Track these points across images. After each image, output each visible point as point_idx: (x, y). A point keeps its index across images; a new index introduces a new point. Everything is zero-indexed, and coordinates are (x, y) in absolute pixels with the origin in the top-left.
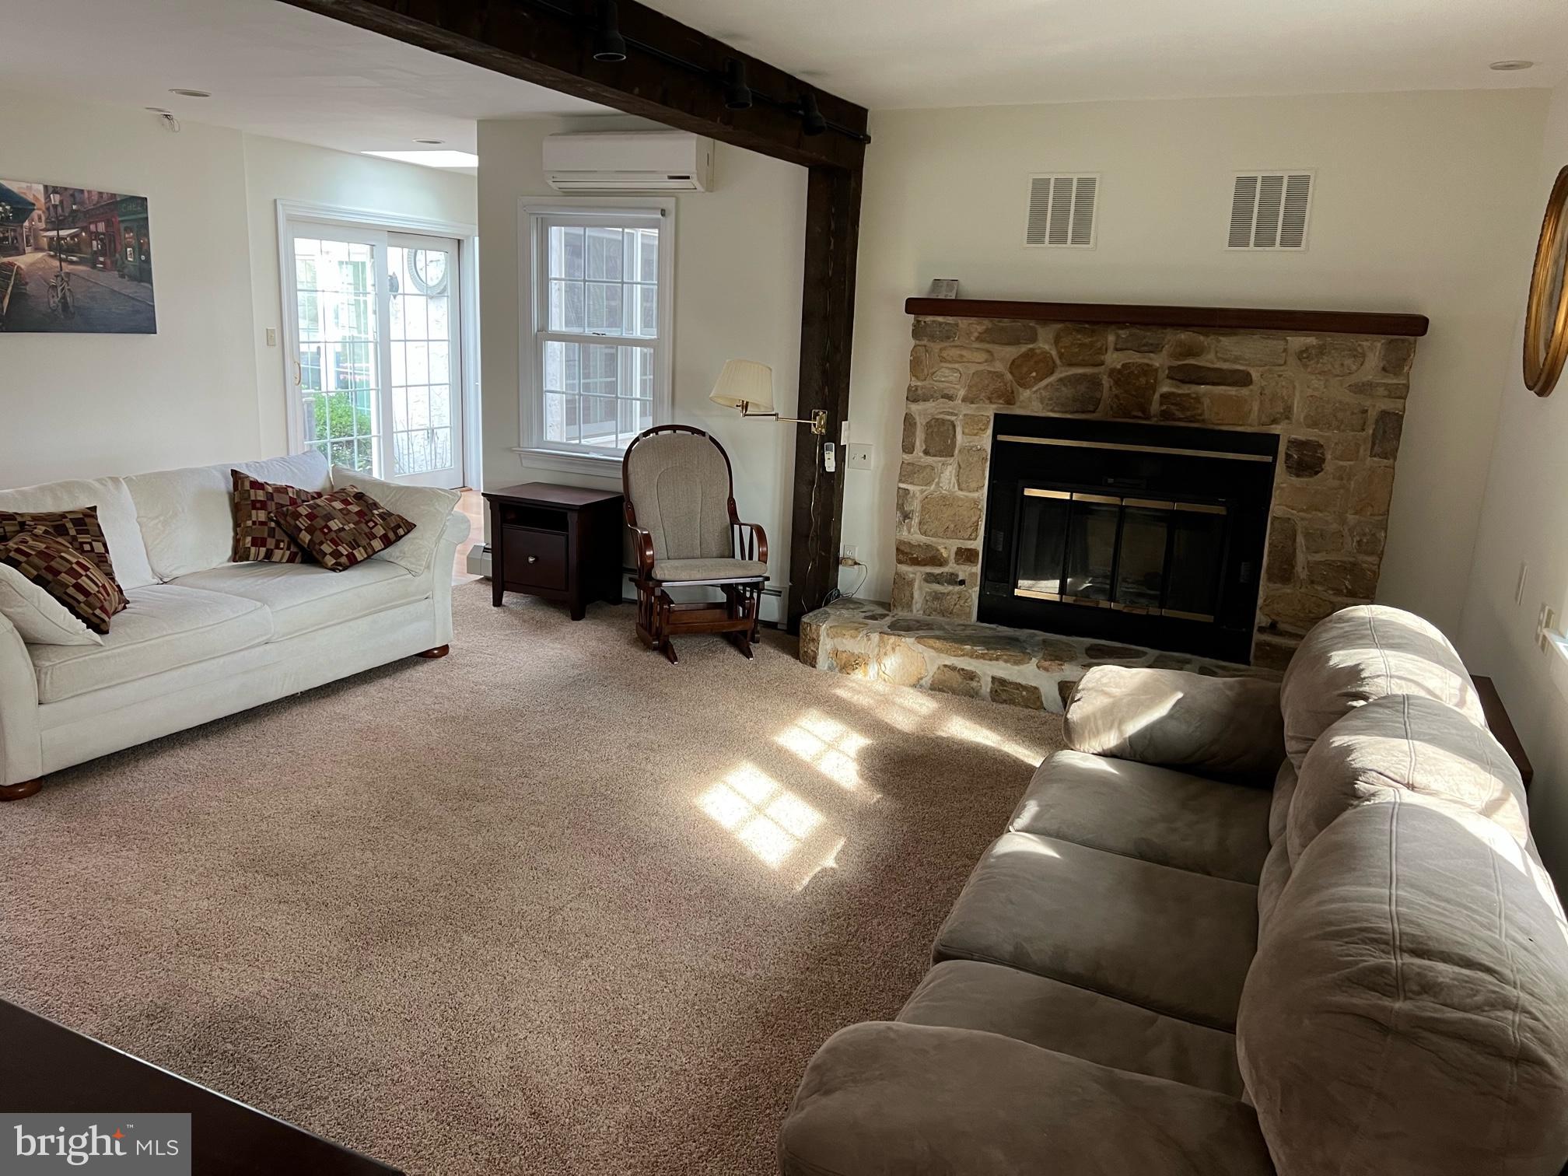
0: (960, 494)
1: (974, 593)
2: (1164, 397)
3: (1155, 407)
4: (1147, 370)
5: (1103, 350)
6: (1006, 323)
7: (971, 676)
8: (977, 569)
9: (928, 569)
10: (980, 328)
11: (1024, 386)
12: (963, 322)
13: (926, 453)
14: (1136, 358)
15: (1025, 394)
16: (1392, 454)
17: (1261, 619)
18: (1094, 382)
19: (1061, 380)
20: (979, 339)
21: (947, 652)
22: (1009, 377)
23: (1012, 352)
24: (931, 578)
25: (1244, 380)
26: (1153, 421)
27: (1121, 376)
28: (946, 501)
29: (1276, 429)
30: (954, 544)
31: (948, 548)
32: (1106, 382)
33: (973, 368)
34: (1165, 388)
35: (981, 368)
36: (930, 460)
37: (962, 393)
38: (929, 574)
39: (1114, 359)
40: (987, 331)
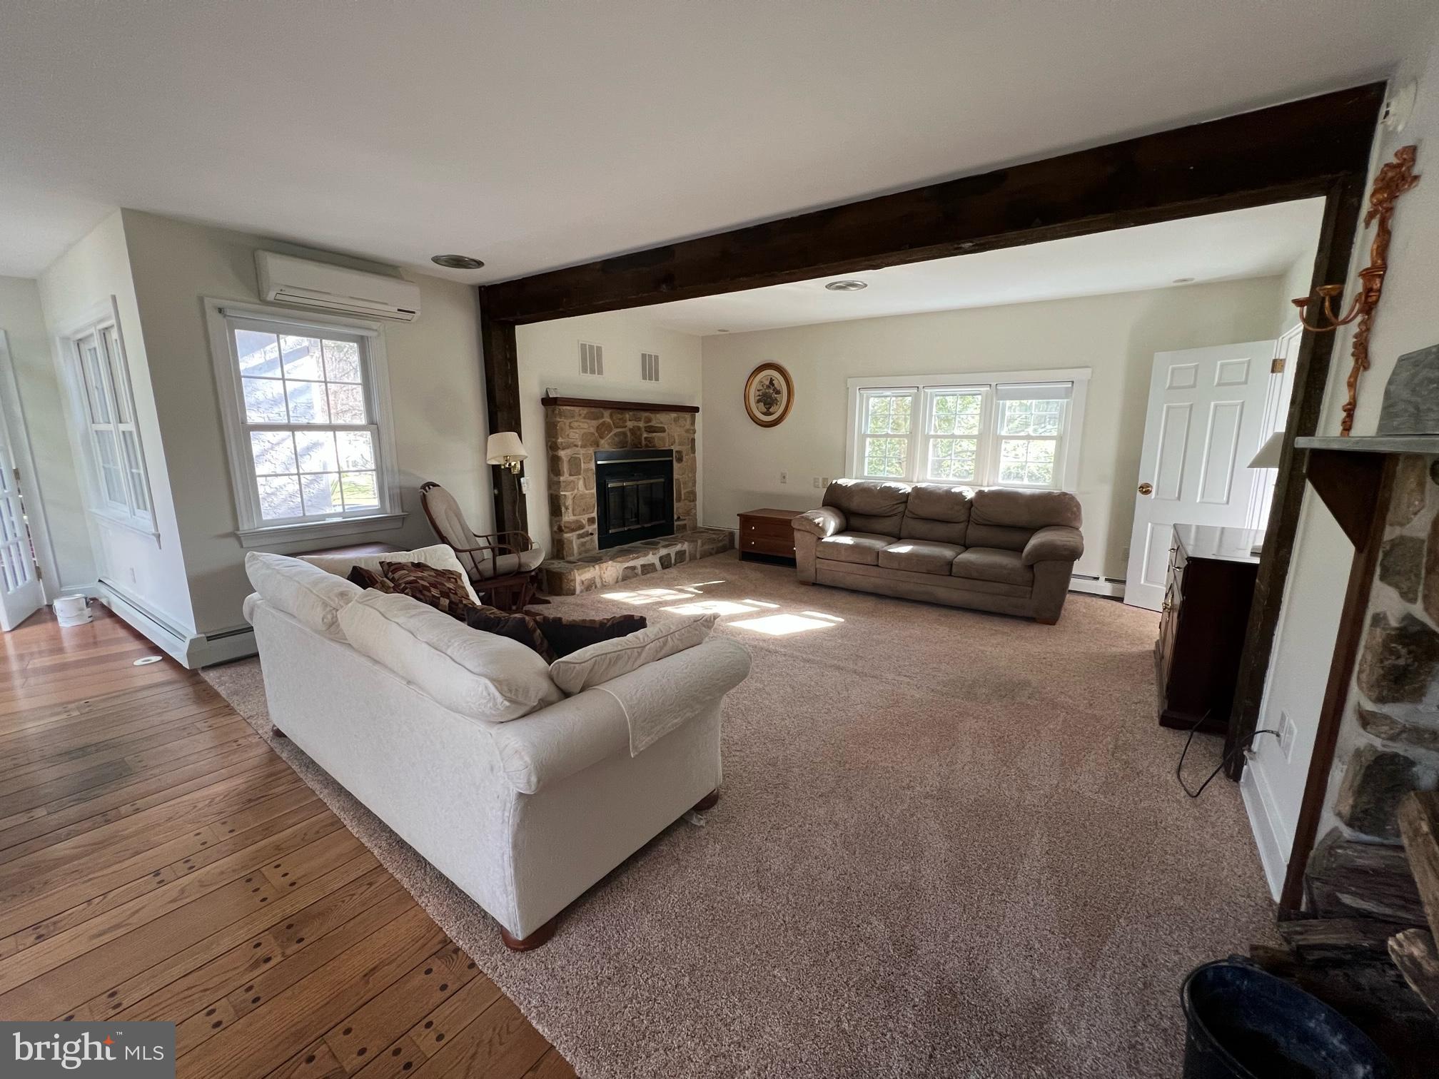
0: (587, 492)
1: (596, 537)
2: (646, 438)
3: (644, 442)
4: (639, 428)
5: (625, 421)
6: (593, 410)
7: (634, 568)
8: (596, 526)
9: (577, 533)
10: (585, 412)
11: (602, 438)
12: (577, 409)
13: (570, 475)
14: (636, 424)
15: (602, 442)
16: (694, 453)
17: (675, 517)
18: (624, 434)
19: (615, 435)
20: (585, 418)
21: (624, 562)
22: (597, 434)
23: (595, 423)
24: (580, 536)
25: (663, 430)
26: (643, 449)
27: (632, 431)
28: (583, 497)
29: (672, 447)
30: (587, 516)
31: (584, 519)
32: (629, 434)
33: (583, 431)
34: (645, 435)
35: (585, 431)
36: (572, 478)
37: (580, 443)
38: (579, 535)
39: (630, 424)
40: (587, 413)
